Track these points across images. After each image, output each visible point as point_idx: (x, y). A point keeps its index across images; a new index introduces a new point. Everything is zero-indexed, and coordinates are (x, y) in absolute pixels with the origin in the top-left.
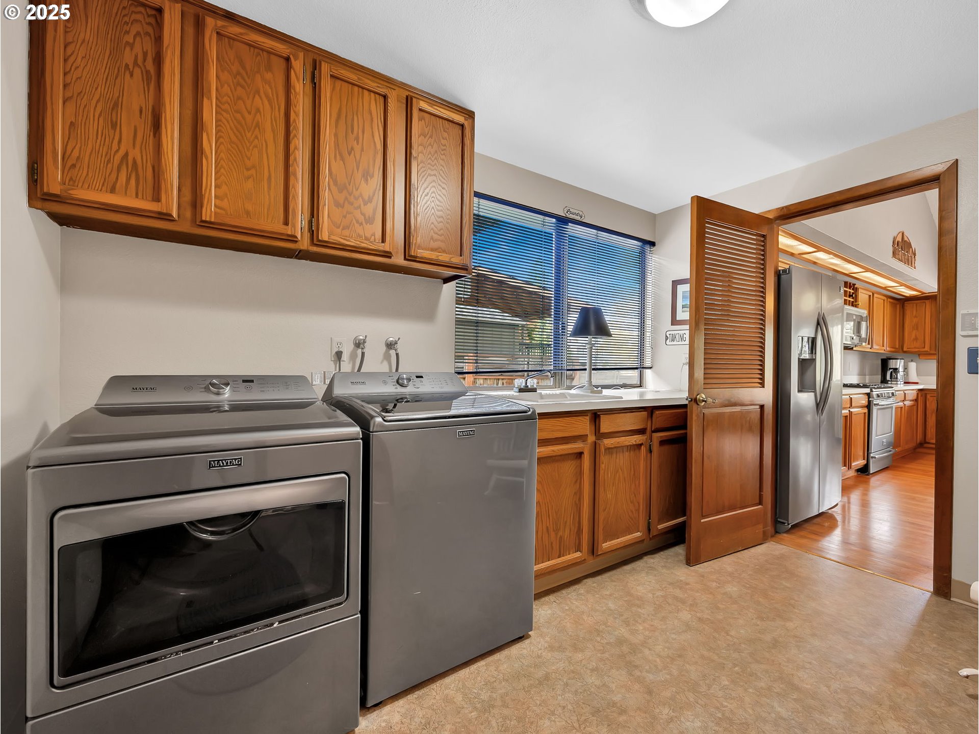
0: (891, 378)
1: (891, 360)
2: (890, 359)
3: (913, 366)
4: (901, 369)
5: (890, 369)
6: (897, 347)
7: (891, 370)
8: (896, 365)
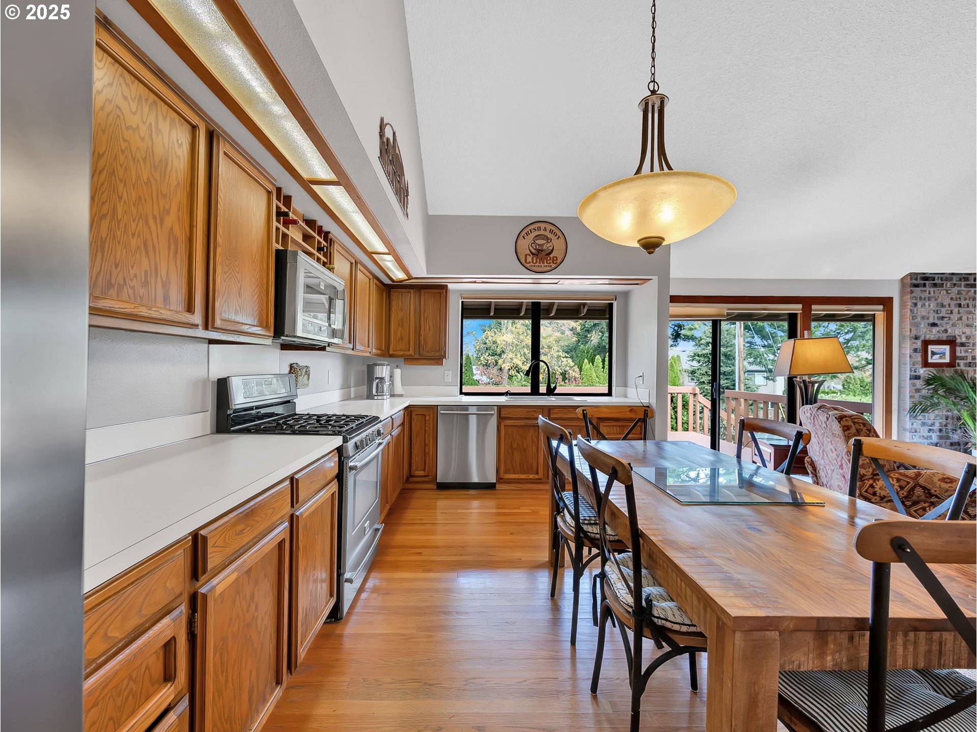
0: (377, 392)
1: (377, 367)
2: (376, 365)
3: (398, 372)
4: (387, 379)
5: (376, 378)
6: (383, 349)
7: (377, 381)
8: (382, 374)
